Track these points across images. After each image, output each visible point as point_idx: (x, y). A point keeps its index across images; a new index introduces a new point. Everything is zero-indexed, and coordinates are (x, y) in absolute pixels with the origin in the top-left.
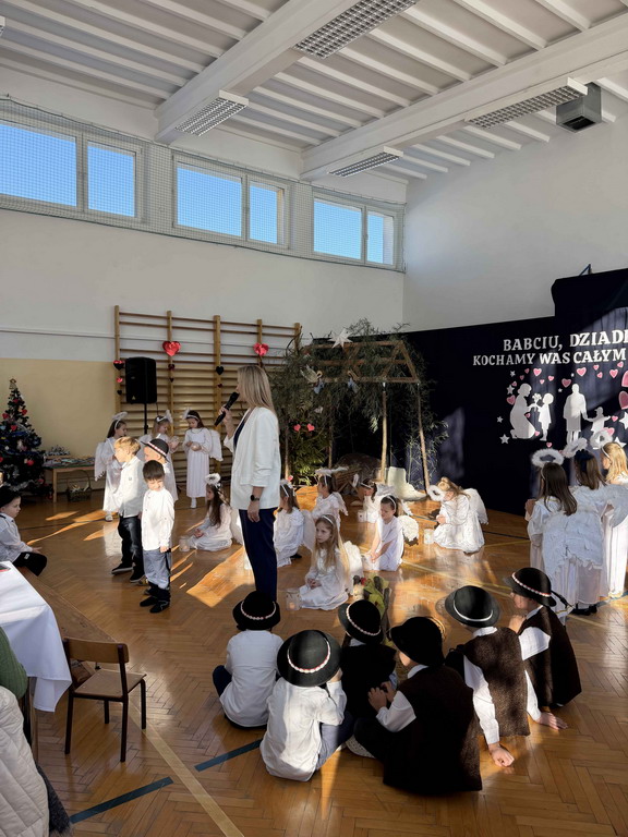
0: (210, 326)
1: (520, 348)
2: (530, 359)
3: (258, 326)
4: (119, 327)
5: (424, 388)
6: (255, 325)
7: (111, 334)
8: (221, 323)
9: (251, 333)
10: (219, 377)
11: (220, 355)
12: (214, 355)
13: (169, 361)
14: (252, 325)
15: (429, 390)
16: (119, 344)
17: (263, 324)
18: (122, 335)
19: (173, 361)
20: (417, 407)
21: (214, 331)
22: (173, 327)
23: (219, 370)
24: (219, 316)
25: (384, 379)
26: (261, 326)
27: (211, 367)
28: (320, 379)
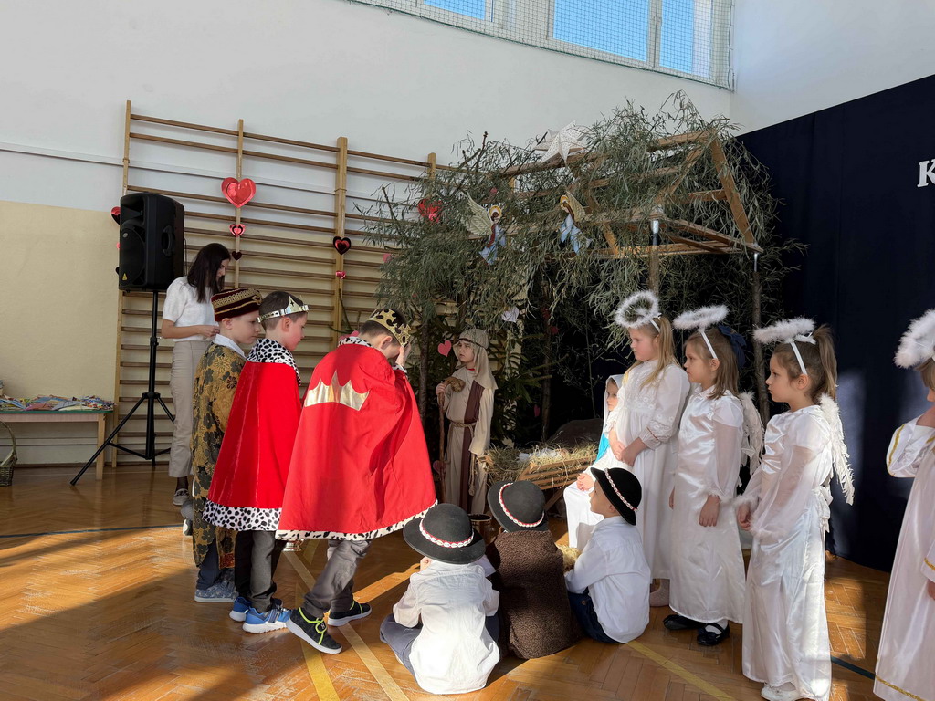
0: (329, 159)
3: (429, 165)
4: (134, 145)
5: (774, 264)
6: (421, 164)
7: (117, 157)
8: (349, 152)
9: (412, 179)
10: (340, 258)
11: (347, 216)
12: (335, 215)
13: (234, 219)
14: (416, 163)
15: (786, 269)
16: (126, 177)
17: (438, 163)
18: (136, 160)
19: (242, 220)
20: (751, 310)
21: (335, 168)
22: (245, 153)
23: (342, 246)
24: (345, 139)
25: (653, 214)
26: (433, 166)
27: (328, 239)
28: (497, 228)
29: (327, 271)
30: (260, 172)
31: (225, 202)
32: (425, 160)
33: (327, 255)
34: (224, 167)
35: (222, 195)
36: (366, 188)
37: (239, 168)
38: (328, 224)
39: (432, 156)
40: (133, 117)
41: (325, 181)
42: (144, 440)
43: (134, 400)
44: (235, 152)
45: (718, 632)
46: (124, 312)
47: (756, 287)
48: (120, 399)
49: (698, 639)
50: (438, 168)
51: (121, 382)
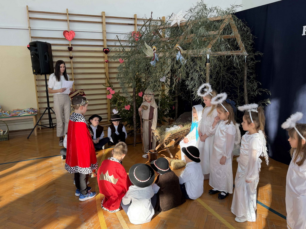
0: (99, 20)
3: (134, 19)
4: (31, 21)
5: (252, 59)
6: (131, 19)
7: (26, 27)
8: (106, 17)
9: (129, 24)
10: (106, 56)
11: (107, 40)
12: (103, 40)
13: (69, 45)
14: (130, 18)
15: (256, 61)
16: (30, 33)
17: (138, 17)
18: (33, 27)
19: (71, 45)
20: (244, 76)
21: (102, 23)
22: (70, 21)
23: (106, 51)
24: (104, 12)
25: (208, 52)
26: (136, 19)
27: (101, 49)
28: (155, 53)
29: (102, 60)
30: (76, 27)
31: (65, 39)
32: (133, 17)
33: (101, 55)
34: (64, 26)
35: (64, 37)
36: (112, 29)
37: (68, 26)
38: (101, 43)
39: (135, 15)
40: (29, 11)
41: (98, 28)
42: (48, 120)
43: (44, 108)
44: (66, 21)
45: (225, 195)
46: (36, 80)
47: (246, 68)
48: (39, 108)
49: (218, 197)
50: (138, 19)
51: (39, 103)
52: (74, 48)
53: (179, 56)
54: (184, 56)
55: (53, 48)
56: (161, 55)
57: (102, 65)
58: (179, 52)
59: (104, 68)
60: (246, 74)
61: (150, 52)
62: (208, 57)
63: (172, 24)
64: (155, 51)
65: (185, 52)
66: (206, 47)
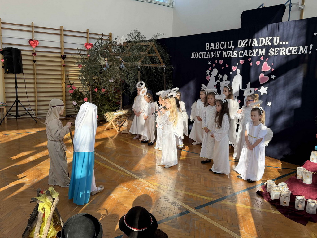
0: (58, 32)
1: (214, 48)
2: (218, 55)
3: (87, 33)
5: (169, 70)
6: (85, 33)
8: (64, 30)
9: (83, 37)
10: (63, 61)
11: (64, 48)
12: (61, 48)
13: (33, 51)
14: (83, 32)
15: (171, 71)
16: (1, 40)
18: (4, 35)
19: (35, 51)
21: (60, 35)
22: (35, 32)
23: (64, 57)
24: (63, 27)
25: (139, 64)
26: (88, 33)
27: (59, 55)
28: (107, 63)
29: (59, 64)
30: (39, 37)
31: (30, 46)
33: (59, 60)
34: (29, 36)
35: (28, 44)
36: (68, 40)
37: (33, 36)
38: (59, 51)
39: (88, 30)
40: (2, 23)
41: (57, 38)
42: (16, 112)
43: (13, 101)
44: (32, 31)
46: (5, 78)
47: (165, 75)
48: (6, 102)
50: (90, 33)
51: (6, 97)
52: (37, 54)
53: (122, 65)
54: (125, 65)
55: (23, 53)
56: (110, 64)
57: (59, 68)
58: (122, 63)
59: (61, 71)
60: (165, 79)
61: (103, 61)
62: (139, 67)
63: (118, 44)
64: (107, 61)
65: (126, 63)
66: (138, 61)
